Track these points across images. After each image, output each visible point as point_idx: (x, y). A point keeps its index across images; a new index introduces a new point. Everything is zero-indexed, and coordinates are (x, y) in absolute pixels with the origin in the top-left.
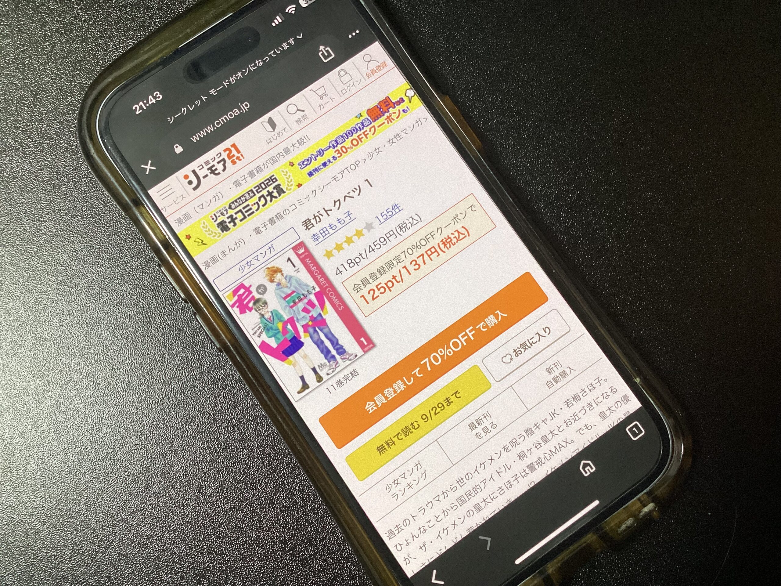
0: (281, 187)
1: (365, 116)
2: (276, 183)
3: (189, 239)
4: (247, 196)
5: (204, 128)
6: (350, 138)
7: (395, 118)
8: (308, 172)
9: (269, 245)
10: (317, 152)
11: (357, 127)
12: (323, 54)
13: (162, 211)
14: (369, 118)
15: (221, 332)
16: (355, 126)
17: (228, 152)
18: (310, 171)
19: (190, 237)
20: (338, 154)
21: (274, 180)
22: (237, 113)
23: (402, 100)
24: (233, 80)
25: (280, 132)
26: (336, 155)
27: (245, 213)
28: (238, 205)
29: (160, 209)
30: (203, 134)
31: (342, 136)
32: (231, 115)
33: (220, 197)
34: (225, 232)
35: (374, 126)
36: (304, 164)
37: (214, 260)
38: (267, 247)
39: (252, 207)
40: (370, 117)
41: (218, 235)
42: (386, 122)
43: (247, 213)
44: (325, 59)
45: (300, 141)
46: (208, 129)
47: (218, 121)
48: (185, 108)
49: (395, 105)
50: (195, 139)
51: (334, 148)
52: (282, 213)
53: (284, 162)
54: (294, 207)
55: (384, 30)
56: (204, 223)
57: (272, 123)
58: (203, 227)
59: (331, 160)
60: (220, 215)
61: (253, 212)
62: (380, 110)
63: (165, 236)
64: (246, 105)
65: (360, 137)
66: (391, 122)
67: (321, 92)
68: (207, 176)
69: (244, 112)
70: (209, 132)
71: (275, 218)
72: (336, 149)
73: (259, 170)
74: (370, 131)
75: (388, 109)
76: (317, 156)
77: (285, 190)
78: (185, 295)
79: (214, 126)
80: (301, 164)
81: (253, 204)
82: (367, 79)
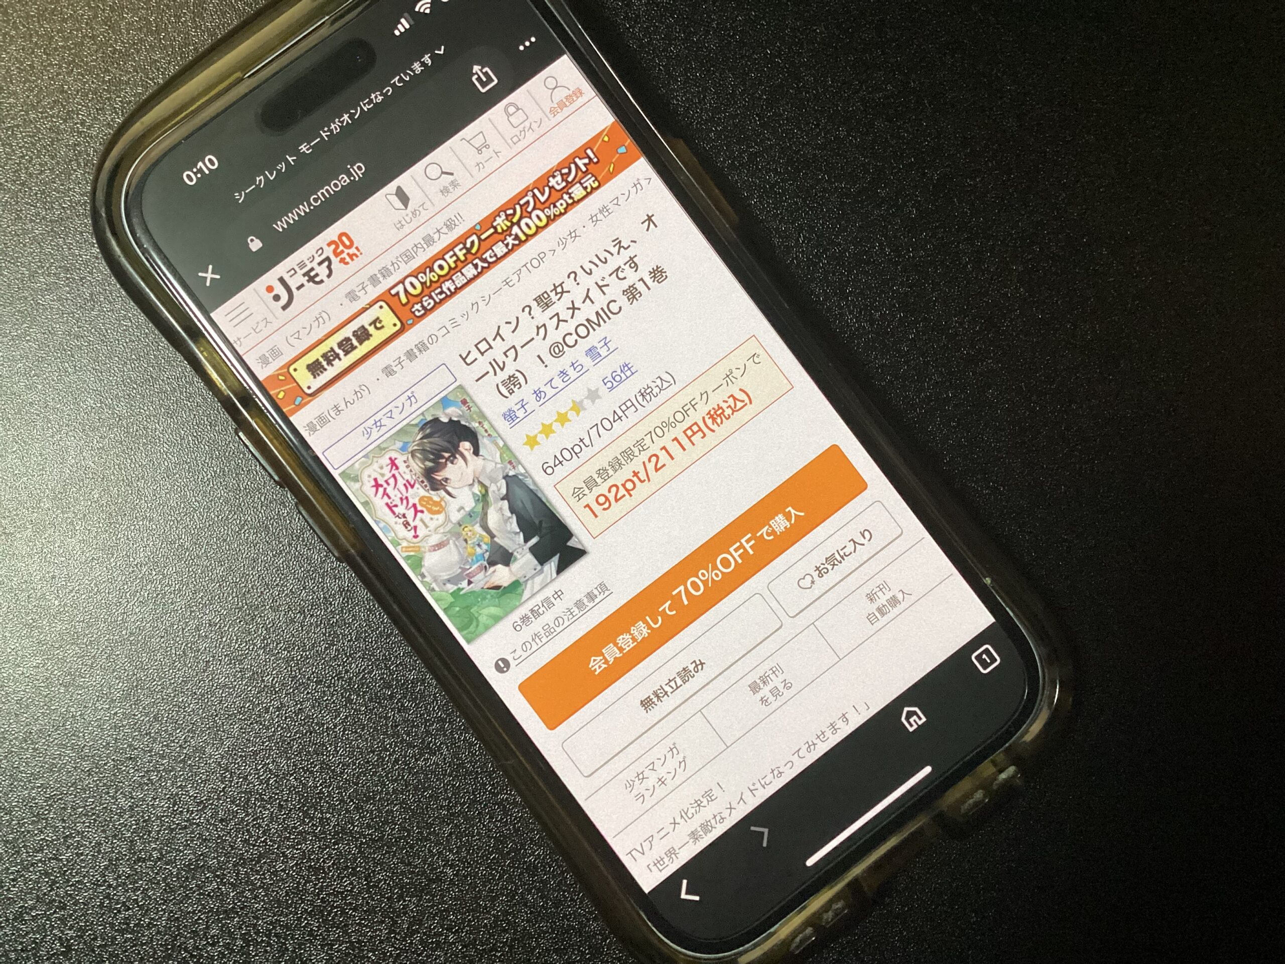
5: (294, 208)
9: (409, 393)
12: (479, 79)
13: (235, 345)
17: (333, 246)
22: (345, 181)
24: (335, 127)
25: (415, 210)
29: (232, 341)
30: (292, 218)
32: (336, 185)
33: (327, 320)
37: (323, 420)
38: (405, 396)
44: (483, 87)
45: (448, 223)
46: (300, 209)
47: (316, 196)
48: (262, 177)
50: (280, 226)
52: (426, 342)
53: (425, 257)
57: (402, 196)
63: (241, 384)
64: (360, 168)
67: (478, 142)
68: (302, 286)
69: (357, 179)
70: (303, 214)
73: (386, 273)
78: (279, 476)
79: (310, 205)
82: (551, 116)
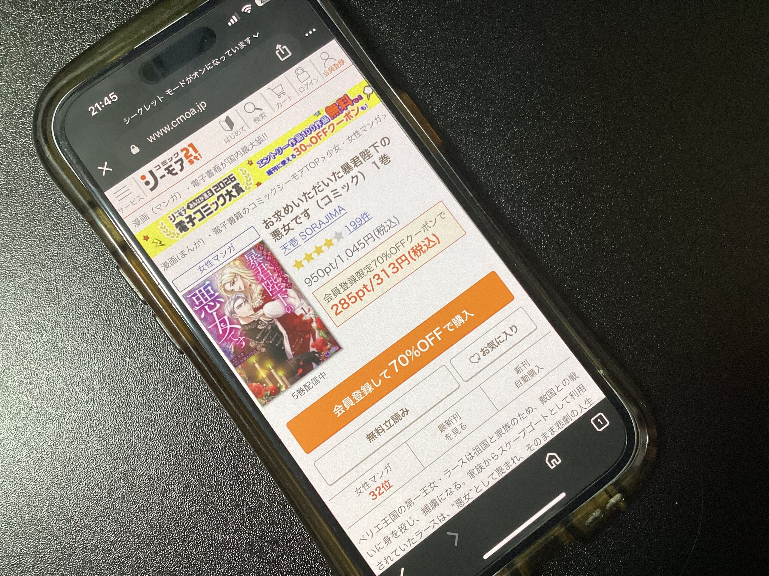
0: (240, 186)
1: (324, 113)
2: (235, 183)
3: (147, 240)
4: (206, 195)
5: (161, 129)
6: (309, 136)
7: (354, 116)
8: (267, 170)
9: (229, 245)
10: (276, 150)
11: (316, 125)
12: (280, 53)
13: (119, 212)
14: (328, 116)
15: (181, 334)
16: (313, 124)
17: (185, 152)
18: (270, 169)
19: (148, 238)
20: (297, 152)
21: (233, 179)
22: (194, 113)
23: (360, 98)
24: (189, 80)
25: (237, 131)
26: (295, 154)
27: (203, 213)
28: (196, 205)
29: (117, 210)
30: (159, 134)
31: (301, 134)
32: (188, 115)
33: (178, 198)
34: (183, 232)
35: (333, 124)
36: (262, 162)
37: (173, 261)
38: (227, 246)
39: (211, 207)
40: (329, 114)
41: (177, 235)
42: (345, 119)
43: (205, 213)
44: (282, 58)
45: (258, 139)
46: (164, 129)
47: (175, 121)
48: (141, 109)
49: (353, 102)
50: (151, 139)
51: (293, 146)
52: (241, 212)
53: (242, 160)
54: (253, 206)
55: (340, 28)
56: (162, 224)
57: (229, 122)
58: (161, 228)
59: (291, 158)
60: (179, 215)
61: (212, 212)
62: (338, 108)
63: (122, 237)
64: (203, 105)
65: (319, 135)
66: (350, 119)
67: (278, 90)
68: (164, 176)
69: (201, 111)
70: (166, 132)
71: (234, 218)
72: (295, 147)
73: (217, 169)
74: (329, 128)
75: (346, 107)
76: (276, 154)
77: (244, 189)
78: (144, 297)
79: (171, 126)
80: (260, 162)
81: (211, 203)
82: (324, 76)
